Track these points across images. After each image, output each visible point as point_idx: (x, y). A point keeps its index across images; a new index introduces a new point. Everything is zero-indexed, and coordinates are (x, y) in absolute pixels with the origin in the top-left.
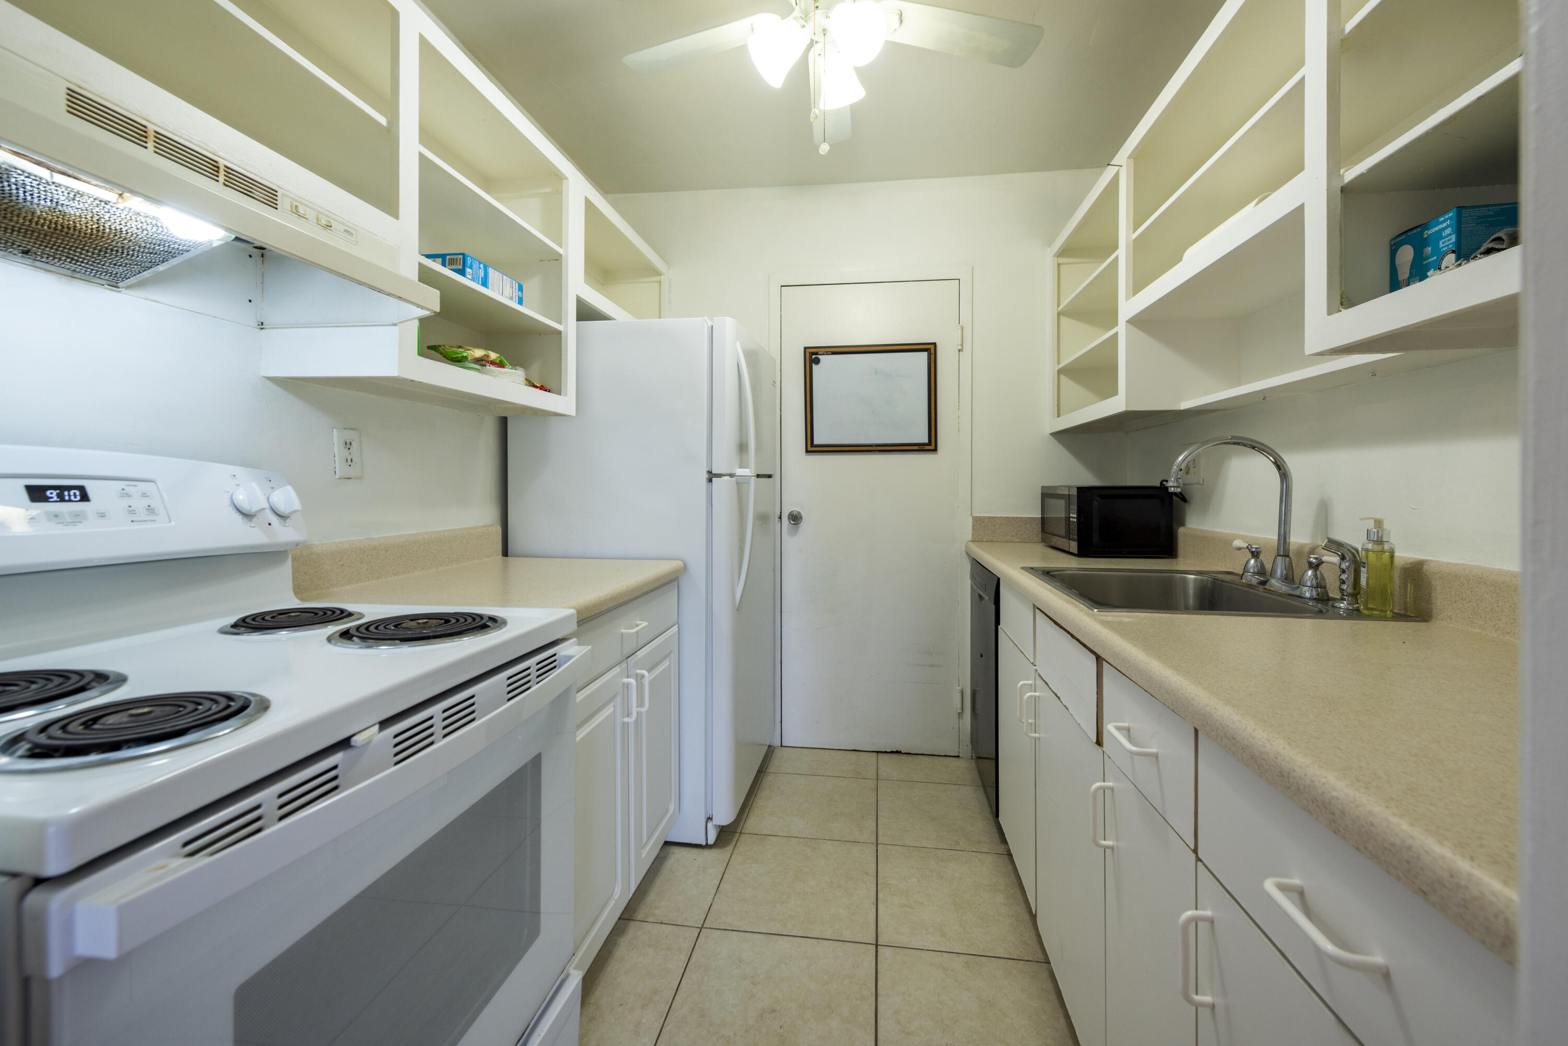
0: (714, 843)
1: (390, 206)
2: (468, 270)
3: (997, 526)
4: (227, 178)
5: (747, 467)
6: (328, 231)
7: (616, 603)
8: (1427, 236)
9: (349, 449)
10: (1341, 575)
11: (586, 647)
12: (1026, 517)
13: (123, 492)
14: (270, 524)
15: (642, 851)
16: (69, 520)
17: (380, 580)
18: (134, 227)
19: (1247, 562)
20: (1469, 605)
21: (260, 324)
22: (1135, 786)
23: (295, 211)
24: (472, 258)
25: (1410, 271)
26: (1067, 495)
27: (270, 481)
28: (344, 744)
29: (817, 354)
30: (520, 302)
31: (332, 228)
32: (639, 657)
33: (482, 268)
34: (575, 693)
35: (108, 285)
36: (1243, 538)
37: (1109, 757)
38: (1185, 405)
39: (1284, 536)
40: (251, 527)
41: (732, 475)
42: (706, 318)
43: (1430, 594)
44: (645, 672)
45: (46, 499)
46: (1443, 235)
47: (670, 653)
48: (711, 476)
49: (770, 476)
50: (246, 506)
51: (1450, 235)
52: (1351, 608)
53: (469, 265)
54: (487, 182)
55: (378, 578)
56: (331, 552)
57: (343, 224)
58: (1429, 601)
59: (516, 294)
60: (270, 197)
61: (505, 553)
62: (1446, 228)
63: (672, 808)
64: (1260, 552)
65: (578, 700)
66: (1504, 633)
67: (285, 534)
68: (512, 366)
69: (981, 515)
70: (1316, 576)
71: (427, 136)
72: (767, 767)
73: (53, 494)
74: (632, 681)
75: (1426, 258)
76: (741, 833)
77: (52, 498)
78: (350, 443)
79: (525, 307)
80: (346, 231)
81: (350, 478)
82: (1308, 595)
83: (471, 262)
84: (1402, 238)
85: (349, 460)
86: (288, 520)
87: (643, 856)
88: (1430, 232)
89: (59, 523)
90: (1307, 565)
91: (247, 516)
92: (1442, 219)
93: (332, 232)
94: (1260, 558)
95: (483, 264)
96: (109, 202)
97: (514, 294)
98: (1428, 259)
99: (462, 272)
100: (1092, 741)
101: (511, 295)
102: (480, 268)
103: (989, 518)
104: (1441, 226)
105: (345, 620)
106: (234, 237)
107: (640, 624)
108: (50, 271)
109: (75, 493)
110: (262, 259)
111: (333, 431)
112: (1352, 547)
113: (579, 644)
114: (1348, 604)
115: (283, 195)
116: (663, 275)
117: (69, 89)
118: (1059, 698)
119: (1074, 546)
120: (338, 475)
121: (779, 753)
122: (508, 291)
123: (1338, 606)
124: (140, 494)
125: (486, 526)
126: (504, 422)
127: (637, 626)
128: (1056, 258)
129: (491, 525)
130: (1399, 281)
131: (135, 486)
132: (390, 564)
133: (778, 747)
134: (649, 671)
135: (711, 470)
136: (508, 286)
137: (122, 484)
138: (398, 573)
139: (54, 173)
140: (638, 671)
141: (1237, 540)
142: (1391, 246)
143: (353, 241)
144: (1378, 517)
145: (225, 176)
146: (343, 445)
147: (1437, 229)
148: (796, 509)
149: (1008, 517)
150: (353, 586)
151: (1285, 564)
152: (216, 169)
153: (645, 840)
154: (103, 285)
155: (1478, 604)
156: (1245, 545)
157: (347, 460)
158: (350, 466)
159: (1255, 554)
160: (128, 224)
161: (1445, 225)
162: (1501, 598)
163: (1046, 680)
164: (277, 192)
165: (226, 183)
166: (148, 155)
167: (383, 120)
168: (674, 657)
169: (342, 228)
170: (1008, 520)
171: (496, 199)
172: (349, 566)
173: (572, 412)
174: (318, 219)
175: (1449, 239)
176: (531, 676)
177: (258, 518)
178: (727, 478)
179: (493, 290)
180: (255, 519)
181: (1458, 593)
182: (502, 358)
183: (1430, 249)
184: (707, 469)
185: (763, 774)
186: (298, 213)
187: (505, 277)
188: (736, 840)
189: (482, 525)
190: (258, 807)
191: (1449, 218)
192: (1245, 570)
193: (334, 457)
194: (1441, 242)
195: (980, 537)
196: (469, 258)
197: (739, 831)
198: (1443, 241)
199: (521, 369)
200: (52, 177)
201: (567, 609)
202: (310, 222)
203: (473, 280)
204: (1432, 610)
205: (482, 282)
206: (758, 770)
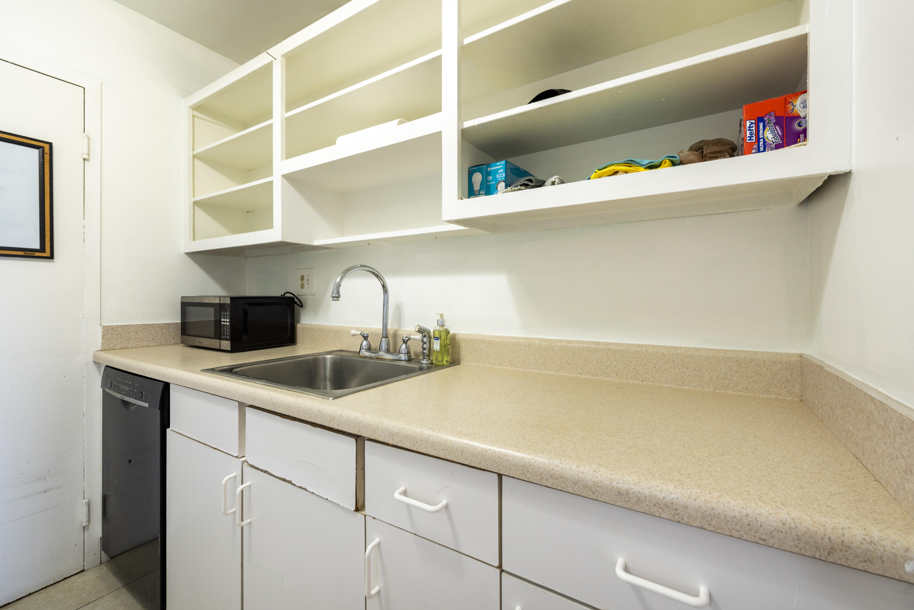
3: (132, 333)
8: (489, 170)
10: (423, 345)
12: (163, 324)
19: (362, 343)
20: (478, 353)
22: (415, 534)
25: (480, 186)
26: (217, 304)
36: (357, 329)
37: (374, 518)
38: (316, 243)
39: (385, 325)
43: (459, 350)
46: (499, 172)
51: (502, 173)
52: (428, 363)
58: (459, 354)
62: (501, 168)
64: (368, 336)
66: (492, 364)
69: (112, 324)
70: (406, 347)
75: (489, 181)
82: (403, 358)
84: (476, 168)
88: (491, 169)
90: (402, 341)
92: (498, 164)
94: (368, 340)
98: (491, 182)
100: (349, 510)
103: (123, 326)
104: (497, 167)
112: (428, 330)
114: (427, 361)
118: (290, 482)
119: (226, 344)
123: (423, 363)
128: (192, 110)
130: (474, 190)
141: (352, 330)
142: (469, 171)
144: (441, 313)
147: (495, 168)
149: (144, 325)
151: (387, 342)
155: (481, 352)
156: (359, 333)
159: (366, 338)
161: (499, 167)
162: (491, 348)
163: (265, 469)
170: (144, 327)
175: (501, 174)
181: (472, 348)
183: (491, 177)
191: (502, 164)
192: (361, 348)
194: (497, 175)
195: (111, 346)
198: (499, 175)
204: (460, 358)
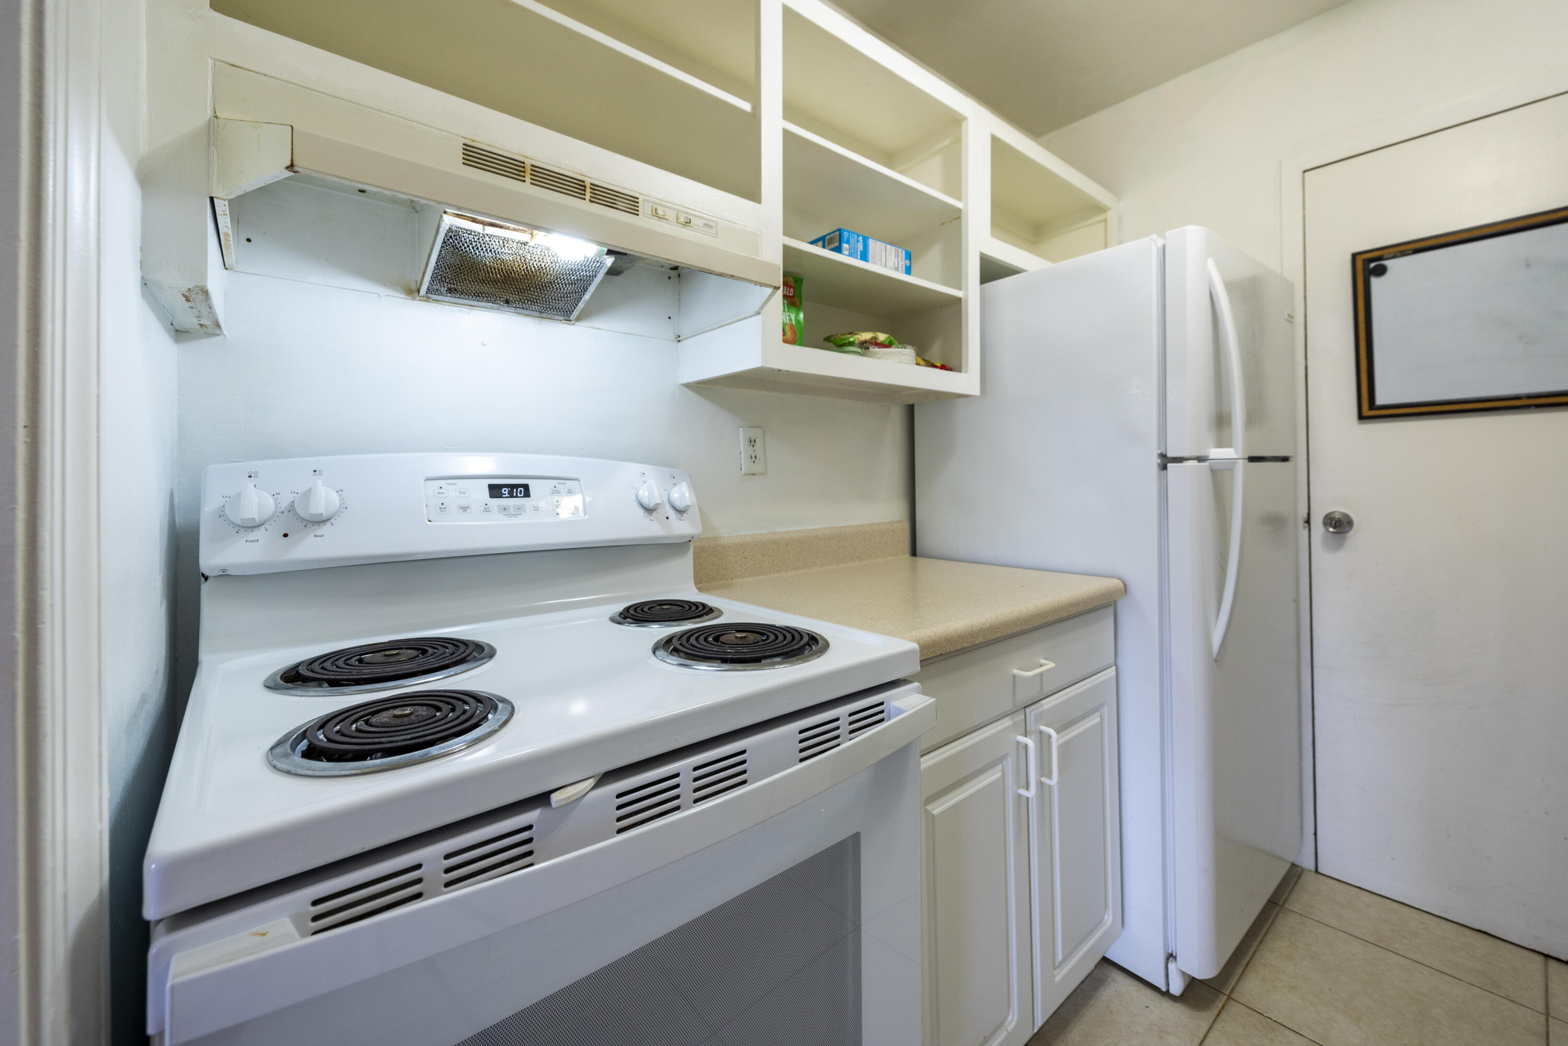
0: (1182, 995)
1: (752, 192)
2: (845, 246)
4: (592, 195)
5: (1229, 445)
6: (688, 228)
7: (999, 635)
9: (753, 446)
11: (929, 698)
13: (555, 489)
14: (667, 518)
15: (1056, 972)
16: (513, 513)
17: (780, 574)
18: (549, 261)
21: (678, 337)
23: (655, 213)
24: (849, 232)
27: (674, 478)
28: (542, 799)
29: (1380, 258)
30: (908, 271)
31: (691, 224)
32: (1045, 707)
33: (861, 241)
34: (919, 756)
35: (565, 320)
40: (650, 520)
41: (1200, 459)
42: (1154, 236)
44: (1052, 732)
45: (500, 496)
47: (1102, 705)
48: (1165, 461)
49: (1285, 459)
50: (646, 502)
53: (845, 240)
54: (889, 159)
55: (779, 572)
56: (735, 545)
57: (703, 218)
59: (903, 263)
60: (631, 204)
61: (914, 553)
63: (1109, 919)
65: (923, 766)
67: (682, 528)
68: (901, 344)
71: (791, 111)
72: (1286, 900)
73: (505, 491)
74: (1030, 742)
76: (1229, 998)
77: (505, 494)
78: (755, 441)
79: (914, 276)
80: (706, 225)
81: (755, 474)
83: (849, 237)
85: (753, 457)
86: (685, 515)
87: (1057, 979)
89: (505, 515)
91: (649, 510)
93: (692, 229)
95: (862, 236)
96: (527, 243)
97: (900, 263)
99: (838, 250)
101: (896, 266)
102: (858, 241)
105: (705, 617)
106: (606, 250)
107: (1046, 665)
108: (528, 315)
109: (521, 491)
110: (678, 278)
111: (739, 429)
113: (924, 692)
115: (644, 200)
116: (1110, 209)
117: (464, 144)
120: (743, 472)
121: (1309, 881)
122: (892, 261)
124: (567, 491)
125: (892, 523)
126: (910, 410)
127: (1041, 666)
129: (896, 522)
131: (564, 484)
132: (791, 559)
133: (1310, 871)
134: (1058, 731)
135: (1166, 452)
136: (893, 255)
137: (555, 482)
138: (799, 568)
139: (485, 226)
140: (1043, 728)
143: (713, 234)
145: (591, 192)
146: (747, 442)
148: (1339, 508)
150: (755, 578)
152: (583, 188)
153: (1060, 957)
154: (562, 321)
157: (751, 456)
158: (754, 462)
160: (544, 260)
164: (638, 199)
165: (592, 199)
166: (526, 188)
167: (746, 106)
168: (1108, 712)
169: (701, 222)
171: (900, 172)
172: (751, 559)
173: (975, 390)
174: (677, 218)
176: (839, 731)
177: (658, 512)
178: (1193, 463)
179: (875, 263)
180: (655, 514)
182: (892, 338)
184: (1159, 452)
185: (1277, 909)
186: (658, 215)
187: (888, 246)
188: (1220, 1006)
189: (888, 520)
190: (418, 867)
193: (741, 454)
196: (845, 233)
197: (1227, 993)
199: (910, 347)
200: (484, 230)
201: (908, 642)
202: (670, 222)
203: (851, 255)
205: (861, 256)
206: (1271, 897)
